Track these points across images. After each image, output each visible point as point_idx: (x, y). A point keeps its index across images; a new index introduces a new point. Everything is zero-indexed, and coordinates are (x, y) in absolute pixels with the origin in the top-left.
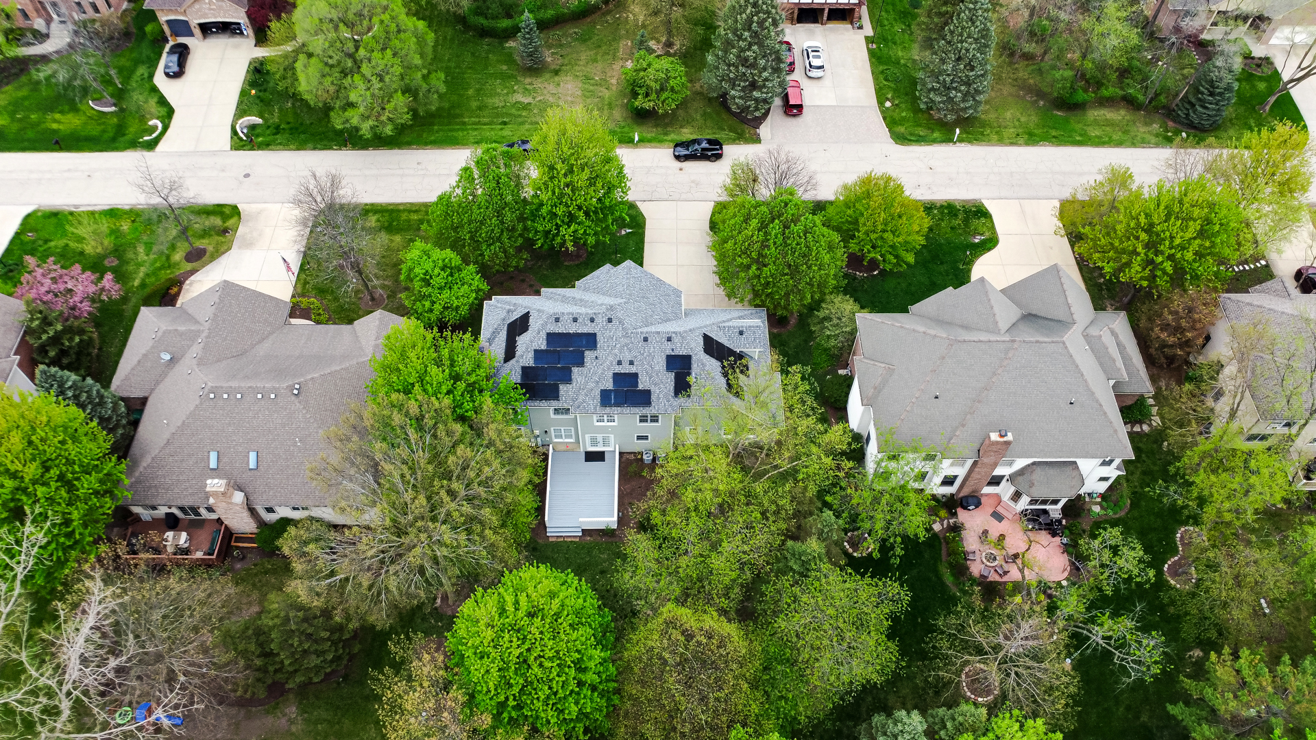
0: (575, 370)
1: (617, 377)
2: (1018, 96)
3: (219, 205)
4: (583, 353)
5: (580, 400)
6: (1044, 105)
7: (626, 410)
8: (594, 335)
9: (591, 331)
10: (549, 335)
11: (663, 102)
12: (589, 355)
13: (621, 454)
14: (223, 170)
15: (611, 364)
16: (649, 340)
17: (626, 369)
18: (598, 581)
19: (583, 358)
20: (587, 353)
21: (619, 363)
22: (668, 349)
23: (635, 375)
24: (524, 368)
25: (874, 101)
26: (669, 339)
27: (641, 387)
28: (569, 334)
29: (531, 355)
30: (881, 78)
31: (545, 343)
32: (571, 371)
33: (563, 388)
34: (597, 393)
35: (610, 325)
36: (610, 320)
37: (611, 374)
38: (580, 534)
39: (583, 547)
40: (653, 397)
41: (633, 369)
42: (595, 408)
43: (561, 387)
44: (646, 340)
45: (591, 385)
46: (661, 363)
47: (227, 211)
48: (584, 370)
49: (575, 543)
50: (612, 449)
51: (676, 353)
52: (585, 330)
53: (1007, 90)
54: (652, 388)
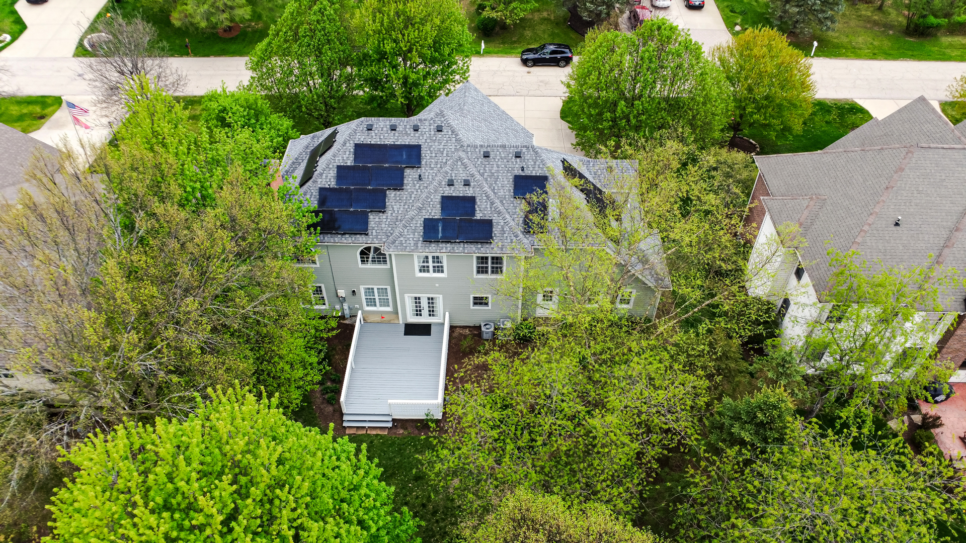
0: (391, 195)
1: (447, 202)
2: (866, 27)
3: (43, 97)
4: (402, 171)
5: (396, 233)
6: (894, 34)
7: (459, 248)
8: (418, 147)
9: (414, 142)
10: (358, 146)
11: (511, 12)
12: (410, 175)
13: (452, 328)
14: (59, 71)
15: (440, 184)
16: (492, 156)
17: (459, 191)
18: (411, 491)
19: (402, 178)
20: (408, 172)
21: (451, 184)
22: (516, 168)
23: (472, 200)
24: (321, 190)
25: (723, 26)
26: (518, 156)
27: (478, 216)
28: (385, 146)
29: (333, 173)
30: (727, 11)
31: (352, 157)
32: (385, 196)
33: (373, 219)
34: (420, 222)
35: (439, 135)
36: (439, 129)
37: (438, 198)
38: (390, 425)
39: (393, 443)
40: (496, 230)
41: (469, 192)
42: (416, 245)
43: (371, 217)
44: (486, 156)
45: (412, 213)
46: (506, 186)
47: (49, 101)
48: (404, 194)
49: (382, 437)
50: (441, 321)
51: (528, 172)
52: (407, 141)
53: (853, 23)
54: (495, 218)
